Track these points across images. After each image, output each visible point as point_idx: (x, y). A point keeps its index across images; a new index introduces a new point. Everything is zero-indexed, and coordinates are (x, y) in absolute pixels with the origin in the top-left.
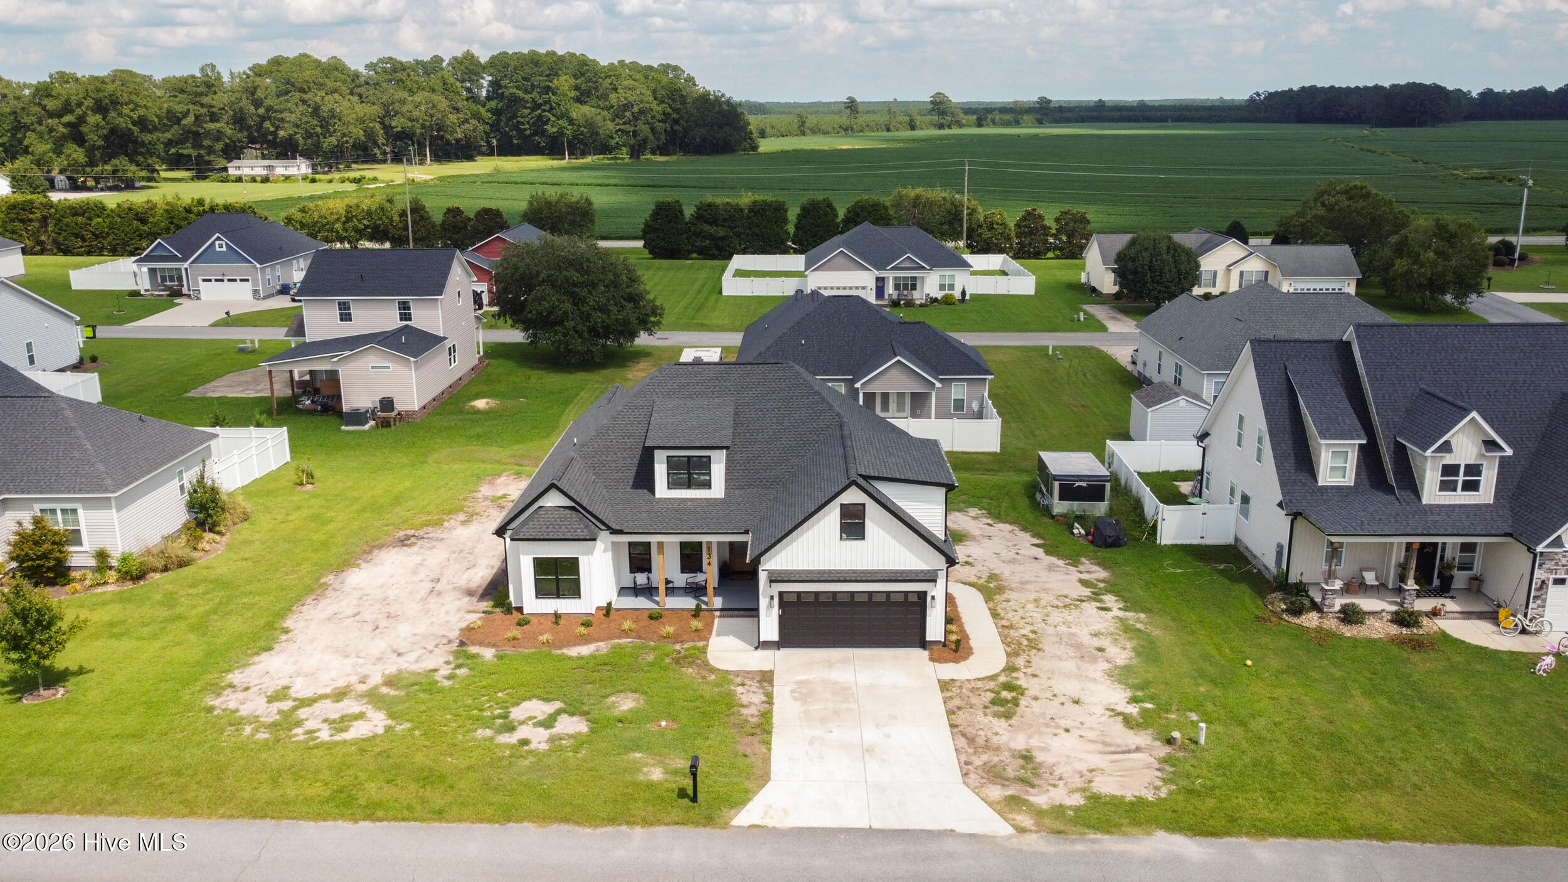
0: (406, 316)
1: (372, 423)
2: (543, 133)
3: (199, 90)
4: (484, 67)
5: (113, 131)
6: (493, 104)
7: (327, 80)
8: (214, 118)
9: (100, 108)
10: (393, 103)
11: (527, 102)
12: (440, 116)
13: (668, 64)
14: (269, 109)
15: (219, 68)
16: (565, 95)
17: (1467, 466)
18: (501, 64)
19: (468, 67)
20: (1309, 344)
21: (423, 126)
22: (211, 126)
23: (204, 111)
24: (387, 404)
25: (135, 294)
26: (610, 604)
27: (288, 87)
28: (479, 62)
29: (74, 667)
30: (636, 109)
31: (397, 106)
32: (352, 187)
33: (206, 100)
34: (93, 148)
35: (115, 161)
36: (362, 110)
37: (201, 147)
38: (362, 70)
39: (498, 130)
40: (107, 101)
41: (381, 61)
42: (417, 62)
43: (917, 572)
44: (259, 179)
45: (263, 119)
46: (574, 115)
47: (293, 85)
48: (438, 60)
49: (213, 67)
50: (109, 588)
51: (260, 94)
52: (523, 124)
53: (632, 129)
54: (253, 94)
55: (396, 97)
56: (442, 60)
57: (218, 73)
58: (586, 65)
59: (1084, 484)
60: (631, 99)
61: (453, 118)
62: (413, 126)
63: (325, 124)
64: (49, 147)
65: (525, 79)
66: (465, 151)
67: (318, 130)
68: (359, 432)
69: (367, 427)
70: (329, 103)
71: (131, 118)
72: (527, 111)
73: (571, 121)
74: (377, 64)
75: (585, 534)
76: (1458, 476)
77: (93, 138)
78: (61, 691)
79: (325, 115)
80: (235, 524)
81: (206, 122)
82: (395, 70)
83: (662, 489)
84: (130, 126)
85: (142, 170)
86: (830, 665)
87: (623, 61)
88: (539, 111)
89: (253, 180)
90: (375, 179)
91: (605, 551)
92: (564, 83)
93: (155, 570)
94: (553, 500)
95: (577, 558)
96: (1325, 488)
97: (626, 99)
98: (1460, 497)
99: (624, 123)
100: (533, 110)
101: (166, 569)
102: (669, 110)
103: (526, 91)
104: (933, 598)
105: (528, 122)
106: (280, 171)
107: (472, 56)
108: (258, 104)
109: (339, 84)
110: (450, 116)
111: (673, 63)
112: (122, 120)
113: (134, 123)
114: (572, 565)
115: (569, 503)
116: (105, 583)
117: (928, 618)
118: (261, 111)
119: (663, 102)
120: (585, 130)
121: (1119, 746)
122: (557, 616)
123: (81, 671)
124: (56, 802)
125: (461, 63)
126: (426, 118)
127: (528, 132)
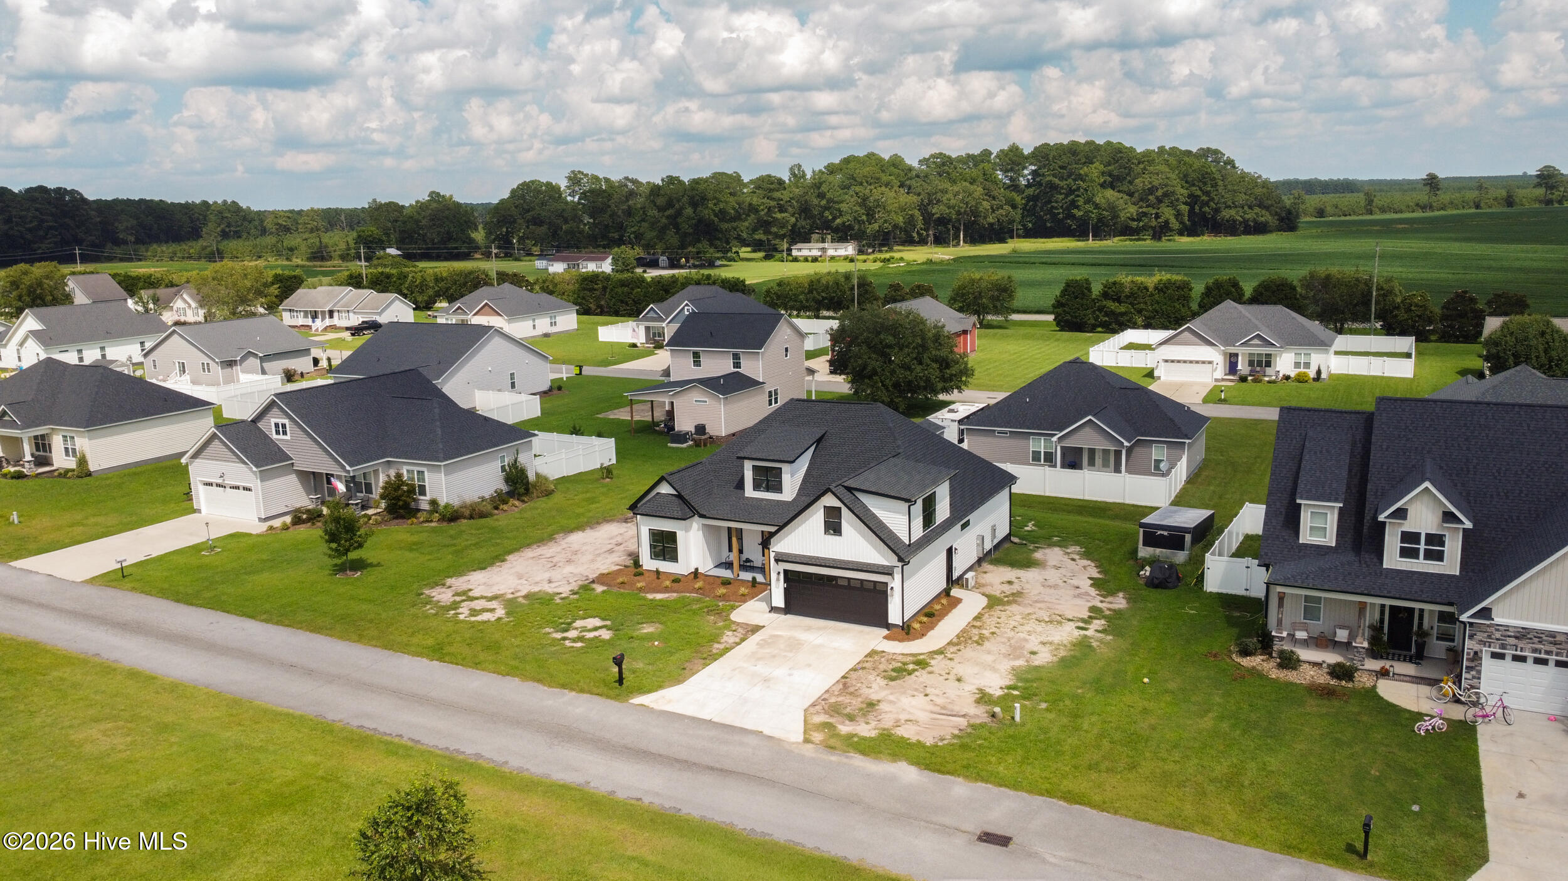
0: (737, 365)
1: (691, 443)
2: (1073, 217)
3: (772, 187)
4: (1026, 158)
5: (700, 221)
6: (1030, 191)
7: (883, 175)
8: (782, 209)
9: (694, 204)
10: (936, 193)
11: (1062, 188)
12: (974, 203)
13: (1208, 148)
14: (830, 201)
15: (803, 167)
16: (1093, 181)
17: (1427, 535)
18: (1043, 154)
19: (1013, 158)
20: (1339, 414)
21: (959, 213)
22: (779, 216)
23: (773, 203)
24: (701, 429)
25: (634, 345)
26: (697, 569)
27: (852, 180)
28: (1022, 154)
29: (375, 562)
30: (1160, 193)
31: (939, 195)
32: (879, 264)
33: (777, 195)
34: (686, 234)
35: (700, 245)
36: (905, 199)
37: (770, 233)
38: (915, 164)
39: (1034, 215)
40: (697, 198)
41: (933, 156)
42: (969, 156)
43: (879, 566)
44: (810, 259)
45: (826, 208)
46: (1097, 200)
47: (856, 181)
48: (986, 153)
49: (799, 166)
50: (433, 524)
51: (824, 188)
52: (1056, 208)
53: (1154, 211)
54: (819, 188)
55: (939, 187)
56: (990, 153)
57: (803, 171)
58: (1121, 152)
59: (1165, 533)
60: (1156, 183)
61: (986, 205)
62: (950, 213)
63: (870, 214)
64: (655, 234)
65: (1062, 167)
66: (999, 234)
67: (864, 217)
68: (677, 448)
69: (685, 445)
70: (877, 193)
71: (714, 211)
72: (1061, 197)
73: (1097, 206)
74: (929, 159)
75: (680, 515)
76: (1419, 544)
77: (685, 227)
78: (359, 573)
79: (871, 204)
80: (538, 497)
81: (775, 213)
82: (944, 164)
83: (749, 492)
84: (712, 217)
85: (718, 251)
86: (809, 629)
87: (1163, 147)
88: (1072, 197)
89: (806, 260)
90: (902, 259)
91: (698, 530)
92: (1094, 171)
93: (465, 518)
94: (665, 489)
95: (674, 534)
96: (1306, 546)
97: (1150, 183)
98: (1421, 565)
99: (1147, 206)
100: (1067, 195)
101: (471, 517)
102: (1199, 193)
103: (1062, 179)
104: (892, 588)
105: (1062, 207)
106: (831, 252)
107: (1017, 148)
108: (821, 196)
109: (892, 177)
110: (985, 203)
111: (1213, 147)
112: (706, 213)
113: (716, 215)
114: (671, 537)
115: (675, 493)
116: (431, 521)
117: (889, 605)
118: (824, 202)
119: (1194, 185)
120: (1107, 213)
121: (952, 711)
122: (658, 572)
123: (378, 565)
124: (304, 624)
125: (1006, 155)
126: (961, 205)
127: (1061, 216)
